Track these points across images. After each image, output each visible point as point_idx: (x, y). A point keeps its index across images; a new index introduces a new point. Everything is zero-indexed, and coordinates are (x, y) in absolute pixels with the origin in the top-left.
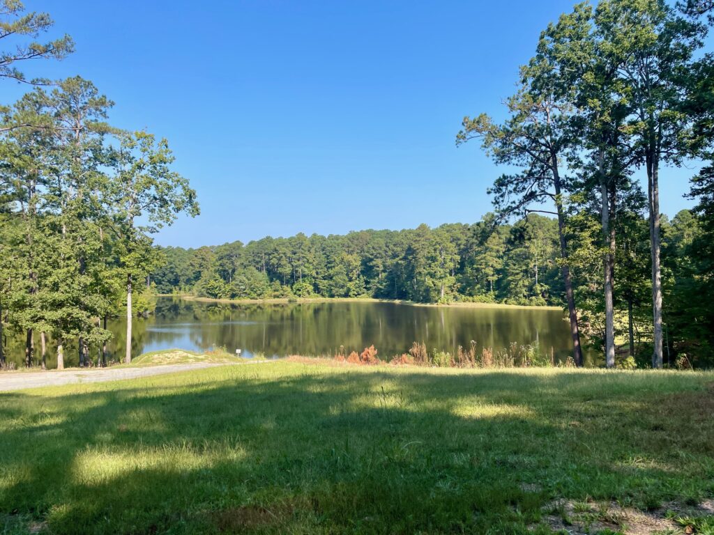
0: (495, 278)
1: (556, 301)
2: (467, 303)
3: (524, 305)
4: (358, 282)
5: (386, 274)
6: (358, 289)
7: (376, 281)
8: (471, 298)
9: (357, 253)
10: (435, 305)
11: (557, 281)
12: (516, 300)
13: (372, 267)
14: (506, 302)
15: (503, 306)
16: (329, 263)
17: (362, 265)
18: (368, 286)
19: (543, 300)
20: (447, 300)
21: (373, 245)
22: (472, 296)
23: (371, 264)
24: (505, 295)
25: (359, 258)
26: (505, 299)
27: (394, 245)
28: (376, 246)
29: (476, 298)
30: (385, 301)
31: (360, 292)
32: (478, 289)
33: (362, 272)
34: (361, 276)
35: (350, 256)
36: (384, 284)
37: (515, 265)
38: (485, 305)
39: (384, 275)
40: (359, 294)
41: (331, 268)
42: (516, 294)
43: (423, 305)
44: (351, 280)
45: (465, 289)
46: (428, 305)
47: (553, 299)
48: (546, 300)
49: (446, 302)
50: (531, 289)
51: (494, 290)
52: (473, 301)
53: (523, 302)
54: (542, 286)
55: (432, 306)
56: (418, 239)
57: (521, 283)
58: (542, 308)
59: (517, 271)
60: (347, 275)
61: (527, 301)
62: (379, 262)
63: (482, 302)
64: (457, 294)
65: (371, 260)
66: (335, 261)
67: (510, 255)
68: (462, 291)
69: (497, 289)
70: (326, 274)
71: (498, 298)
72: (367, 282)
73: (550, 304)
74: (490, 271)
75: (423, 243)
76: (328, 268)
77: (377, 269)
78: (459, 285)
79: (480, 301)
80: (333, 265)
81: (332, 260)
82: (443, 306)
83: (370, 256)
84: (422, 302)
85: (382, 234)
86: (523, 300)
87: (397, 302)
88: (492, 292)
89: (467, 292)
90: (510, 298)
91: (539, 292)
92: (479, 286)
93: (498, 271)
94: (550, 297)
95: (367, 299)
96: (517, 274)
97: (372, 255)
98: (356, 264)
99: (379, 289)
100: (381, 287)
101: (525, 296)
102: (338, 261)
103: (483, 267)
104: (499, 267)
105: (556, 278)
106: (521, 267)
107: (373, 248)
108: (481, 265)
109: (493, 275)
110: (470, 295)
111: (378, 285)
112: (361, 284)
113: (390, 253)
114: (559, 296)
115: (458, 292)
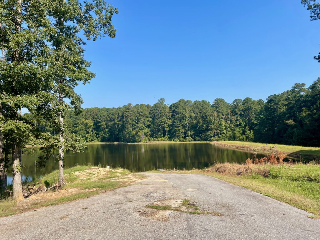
0: (168, 129)
1: (198, 139)
2: (155, 142)
3: (183, 141)
4: (92, 134)
5: (108, 129)
6: (92, 138)
7: (102, 133)
8: (156, 139)
9: (91, 119)
10: (140, 143)
11: (198, 129)
12: (179, 139)
13: (100, 126)
14: (174, 140)
15: (172, 142)
16: (75, 124)
17: (94, 125)
18: (97, 136)
19: (191, 139)
20: (146, 141)
21: (101, 114)
22: (157, 138)
23: (100, 124)
24: (173, 137)
25: (93, 122)
26: (173, 139)
27: (112, 115)
28: (102, 115)
29: (159, 139)
30: (108, 143)
31: (93, 139)
32: (160, 134)
33: (94, 129)
34: (94, 131)
35: (87, 121)
36: (108, 134)
37: (178, 122)
38: (164, 142)
39: (107, 130)
40: (92, 141)
41: (76, 127)
42: (178, 136)
43: (133, 144)
44: (88, 133)
45: (154, 135)
46: (136, 143)
47: (197, 138)
48: (193, 139)
49: (145, 142)
50: (185, 133)
51: (168, 135)
52: (158, 141)
53: (182, 140)
54: (190, 132)
55: (138, 144)
56: (128, 111)
57: (181, 131)
58: (191, 142)
59: (180, 125)
60: (86, 130)
61: (184, 139)
62: (104, 123)
63: (162, 141)
64: (149, 137)
65: (100, 122)
66: (78, 123)
67: (175, 118)
68: (151, 136)
69: (169, 135)
70: (73, 130)
71: (170, 139)
72: (97, 134)
73: (195, 140)
74: (166, 125)
75: (130, 113)
76: (75, 127)
77: (103, 127)
78: (150, 133)
79: (162, 140)
80: (77, 125)
81: (77, 123)
82: (144, 143)
83: (99, 120)
84: (132, 142)
85: (104, 109)
86: (182, 139)
87: (116, 143)
88: (167, 136)
89: (154, 136)
90: (176, 138)
91: (190, 135)
92: (160, 133)
93: (169, 126)
94: (195, 137)
95: (97, 143)
96: (180, 126)
97: (100, 119)
98: (91, 124)
99: (104, 137)
100: (106, 136)
101: (182, 137)
102: (80, 123)
103: (163, 123)
104: (170, 123)
105: (198, 128)
106: (181, 123)
107: (101, 116)
108: (162, 122)
109: (167, 128)
110: (156, 137)
111: (104, 135)
112: (94, 135)
113: (109, 119)
114: (198, 136)
115: (150, 136)
